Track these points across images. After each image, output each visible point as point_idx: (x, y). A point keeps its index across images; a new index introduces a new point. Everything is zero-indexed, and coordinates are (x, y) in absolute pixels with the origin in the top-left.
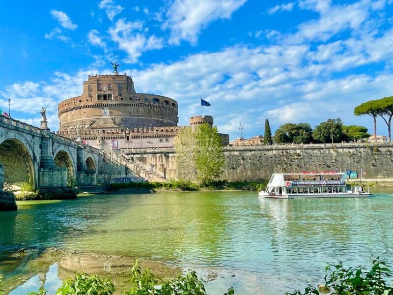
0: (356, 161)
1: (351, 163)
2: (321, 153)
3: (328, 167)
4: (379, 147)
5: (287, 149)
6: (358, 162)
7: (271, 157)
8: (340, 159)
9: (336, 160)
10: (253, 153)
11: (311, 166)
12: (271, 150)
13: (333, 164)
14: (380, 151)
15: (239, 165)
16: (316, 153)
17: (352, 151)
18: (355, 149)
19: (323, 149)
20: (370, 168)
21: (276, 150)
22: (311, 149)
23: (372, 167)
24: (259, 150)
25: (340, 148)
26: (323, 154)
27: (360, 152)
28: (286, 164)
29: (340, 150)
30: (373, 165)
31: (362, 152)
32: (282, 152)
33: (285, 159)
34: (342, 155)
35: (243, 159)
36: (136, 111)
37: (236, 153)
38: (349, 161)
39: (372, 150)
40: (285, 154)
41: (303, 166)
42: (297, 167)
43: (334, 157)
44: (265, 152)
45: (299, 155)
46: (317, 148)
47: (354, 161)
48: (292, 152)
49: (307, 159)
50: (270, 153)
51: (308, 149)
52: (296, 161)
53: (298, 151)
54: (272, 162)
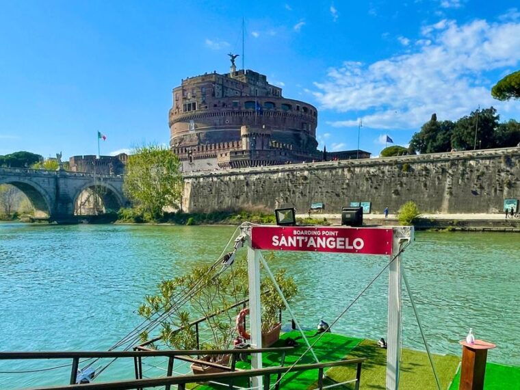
0: (374, 186)
1: (367, 189)
2: (332, 175)
3: (338, 195)
4: (413, 163)
5: (294, 170)
6: (376, 188)
7: (275, 182)
8: (354, 183)
9: (348, 184)
10: (258, 176)
11: (316, 194)
12: (276, 172)
13: (344, 191)
14: (413, 170)
15: (242, 192)
16: (326, 176)
17: (372, 170)
18: (377, 168)
19: (335, 168)
20: (391, 197)
21: (282, 171)
22: (321, 169)
23: (394, 196)
24: (265, 172)
25: (358, 166)
26: (334, 176)
27: (383, 172)
28: (289, 191)
29: (357, 170)
30: (397, 192)
31: (387, 173)
32: (288, 175)
33: (290, 185)
34: (358, 177)
35: (247, 184)
36: (222, 122)
37: (242, 177)
38: (365, 186)
39: (401, 168)
40: (291, 177)
41: (308, 194)
42: (300, 195)
43: (347, 181)
44: (270, 175)
45: (305, 178)
46: (329, 168)
47: (371, 187)
48: (298, 174)
49: (313, 185)
50: (275, 176)
51: (317, 170)
52: (301, 187)
53: (306, 173)
54: (276, 188)
